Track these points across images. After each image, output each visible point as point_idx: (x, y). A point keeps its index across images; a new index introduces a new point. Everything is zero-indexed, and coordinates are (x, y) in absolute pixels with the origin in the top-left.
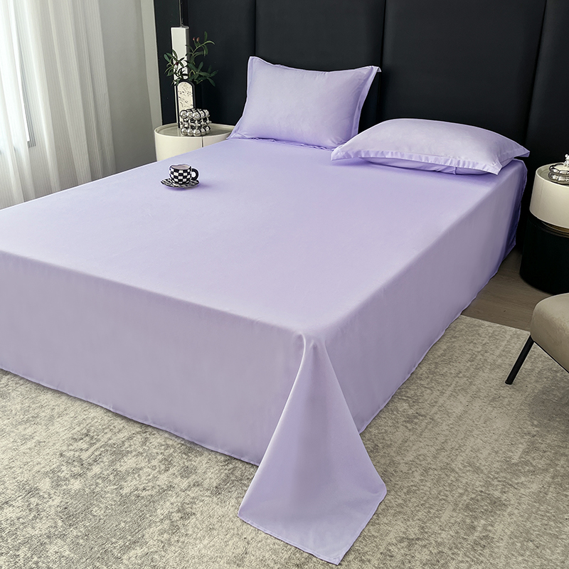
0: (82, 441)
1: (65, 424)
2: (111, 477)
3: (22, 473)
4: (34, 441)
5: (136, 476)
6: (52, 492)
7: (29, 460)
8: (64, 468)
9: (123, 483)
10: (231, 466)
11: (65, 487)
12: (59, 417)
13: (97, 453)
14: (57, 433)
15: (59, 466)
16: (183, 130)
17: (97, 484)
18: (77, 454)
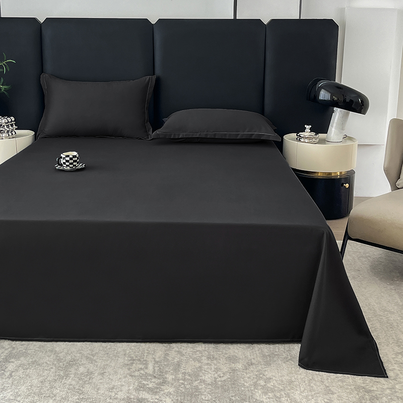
0: (134, 365)
1: (104, 358)
2: (187, 377)
3: (116, 394)
4: (96, 374)
5: (203, 372)
6: (157, 397)
7: (111, 386)
8: (145, 382)
9: (201, 378)
10: (256, 349)
11: (162, 392)
12: (94, 356)
13: (157, 369)
14: (107, 365)
15: (140, 382)
17: (182, 384)
18: (142, 372)
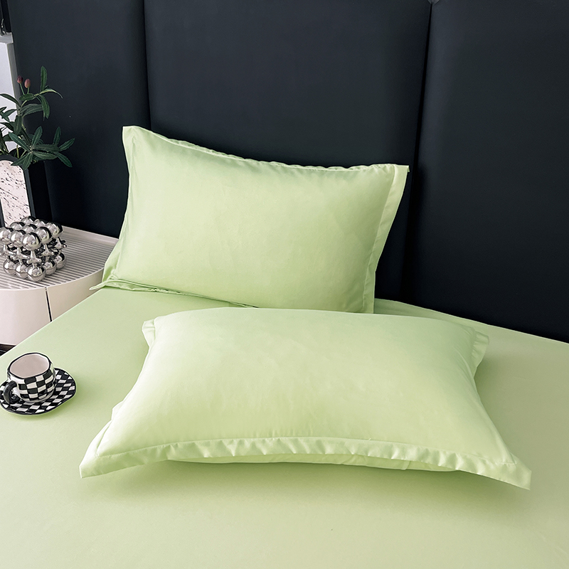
16: (7, 266)
